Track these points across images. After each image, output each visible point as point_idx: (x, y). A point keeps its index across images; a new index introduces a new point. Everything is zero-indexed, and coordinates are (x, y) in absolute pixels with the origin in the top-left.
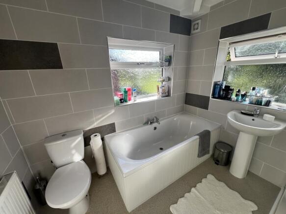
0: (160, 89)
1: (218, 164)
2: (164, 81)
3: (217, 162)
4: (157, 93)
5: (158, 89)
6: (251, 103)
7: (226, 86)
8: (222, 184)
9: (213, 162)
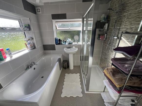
0: (27, 45)
1: (66, 69)
2: (29, 40)
3: (65, 68)
4: (26, 48)
5: (27, 46)
6: (68, 44)
7: (59, 39)
8: (70, 74)
9: (64, 69)
